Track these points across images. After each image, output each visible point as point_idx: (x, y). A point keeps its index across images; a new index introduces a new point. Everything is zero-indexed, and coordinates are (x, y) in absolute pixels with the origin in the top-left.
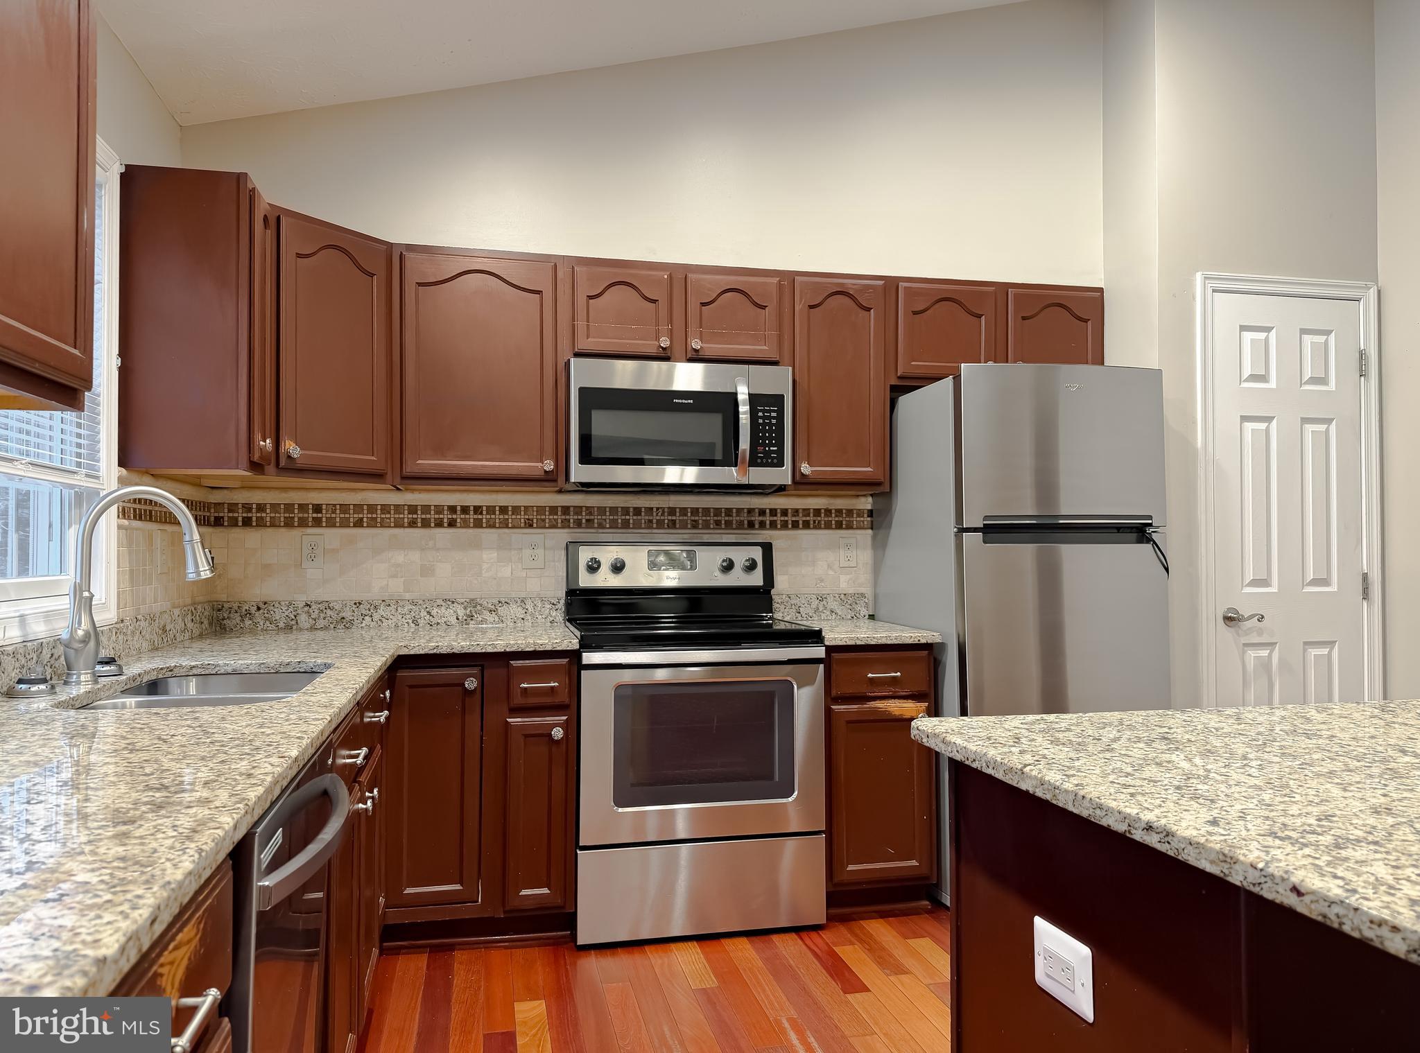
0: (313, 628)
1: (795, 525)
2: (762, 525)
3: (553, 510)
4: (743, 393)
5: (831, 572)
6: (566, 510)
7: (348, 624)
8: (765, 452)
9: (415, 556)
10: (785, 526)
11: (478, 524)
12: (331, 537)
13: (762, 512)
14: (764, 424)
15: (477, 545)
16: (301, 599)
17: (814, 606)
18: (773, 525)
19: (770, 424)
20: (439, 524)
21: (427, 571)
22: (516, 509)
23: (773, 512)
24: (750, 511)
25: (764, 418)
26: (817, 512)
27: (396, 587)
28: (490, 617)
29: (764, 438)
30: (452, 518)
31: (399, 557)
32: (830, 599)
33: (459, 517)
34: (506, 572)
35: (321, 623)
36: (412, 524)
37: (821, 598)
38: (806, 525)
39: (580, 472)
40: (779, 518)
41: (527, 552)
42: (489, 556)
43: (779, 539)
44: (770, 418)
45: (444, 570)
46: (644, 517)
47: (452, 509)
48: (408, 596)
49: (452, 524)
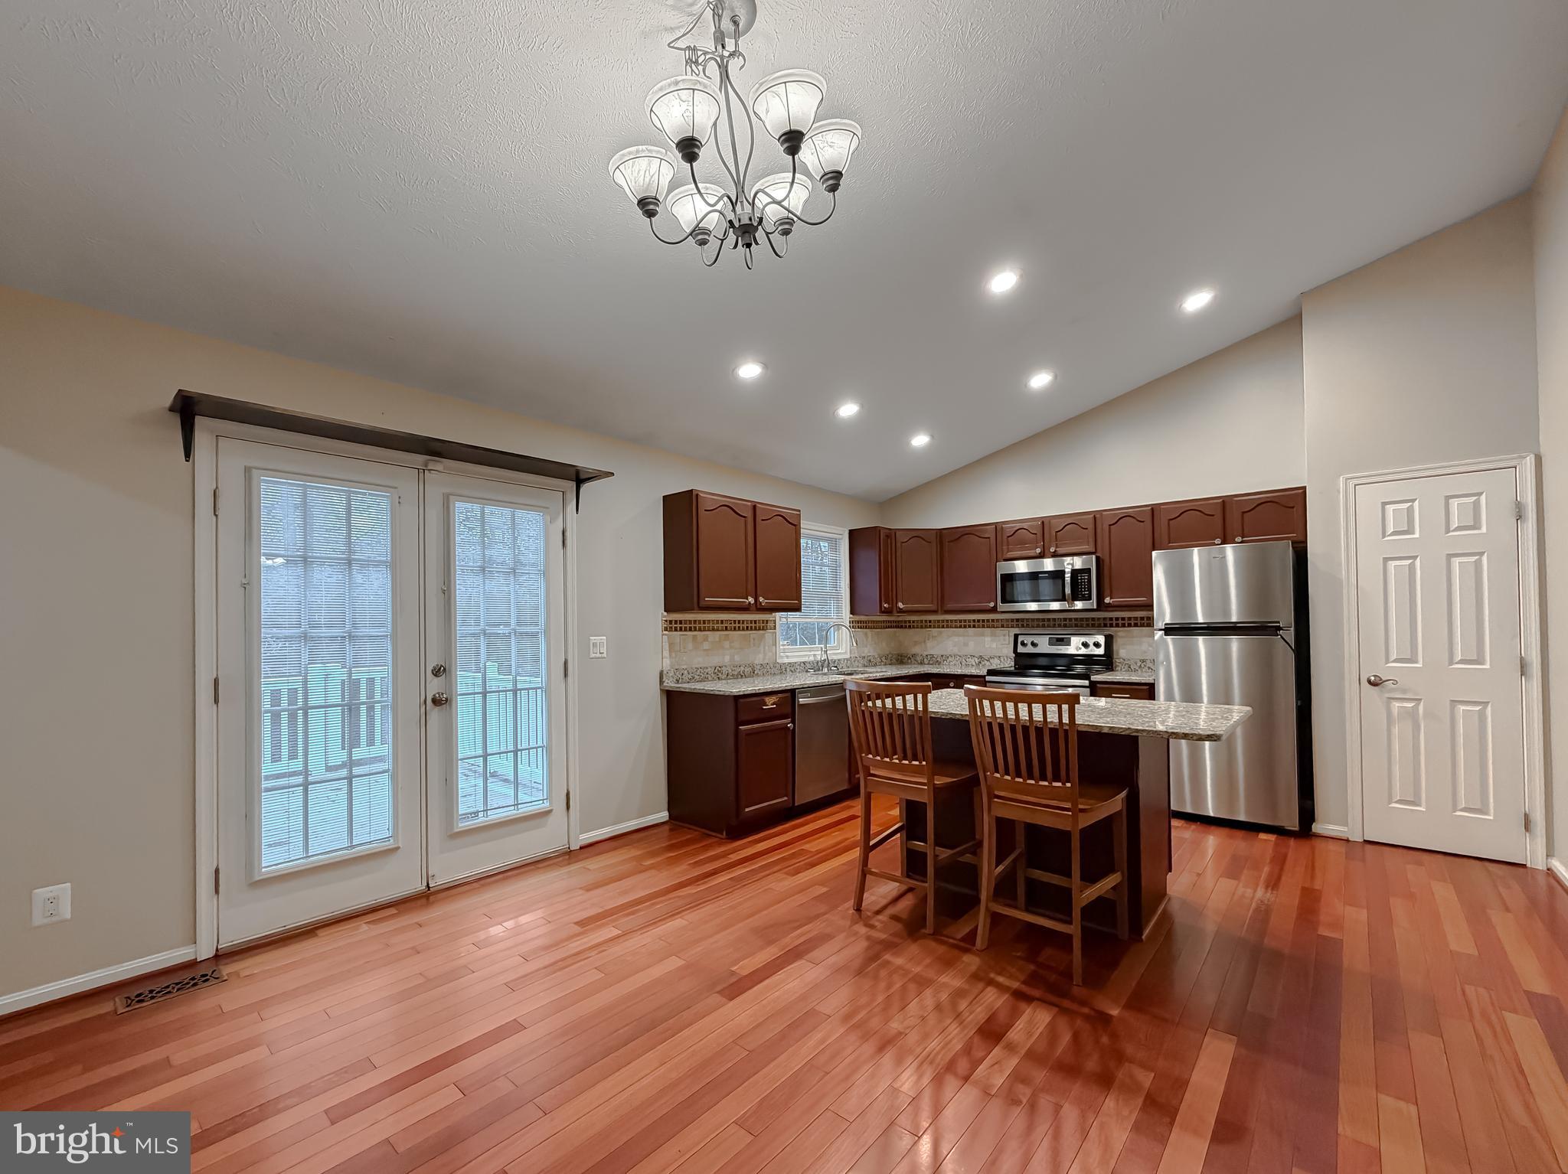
0: (928, 664)
1: (1130, 625)
2: (1111, 626)
3: (1012, 620)
4: (1068, 569)
5: (1150, 649)
6: (1018, 620)
7: (939, 663)
8: (1082, 594)
9: (961, 638)
10: (1124, 626)
11: (983, 627)
12: (935, 631)
13: (1111, 619)
14: (1081, 582)
15: (983, 635)
16: (926, 653)
17: (1139, 665)
18: (1117, 626)
19: (1084, 582)
20: (970, 627)
21: (966, 645)
22: (998, 620)
23: (1117, 619)
24: (1105, 619)
25: (1081, 579)
26: (1142, 618)
27: (956, 650)
28: (988, 663)
29: (1081, 588)
30: (975, 624)
31: (956, 639)
32: (1148, 662)
33: (976, 624)
34: (994, 645)
35: (931, 662)
36: (960, 627)
37: (1143, 661)
38: (1136, 625)
39: (1001, 607)
40: (1120, 622)
41: (1002, 638)
42: (987, 639)
43: (1120, 633)
44: (1084, 579)
45: (971, 644)
46: (1052, 623)
47: (974, 621)
48: (959, 654)
49: (974, 627)
